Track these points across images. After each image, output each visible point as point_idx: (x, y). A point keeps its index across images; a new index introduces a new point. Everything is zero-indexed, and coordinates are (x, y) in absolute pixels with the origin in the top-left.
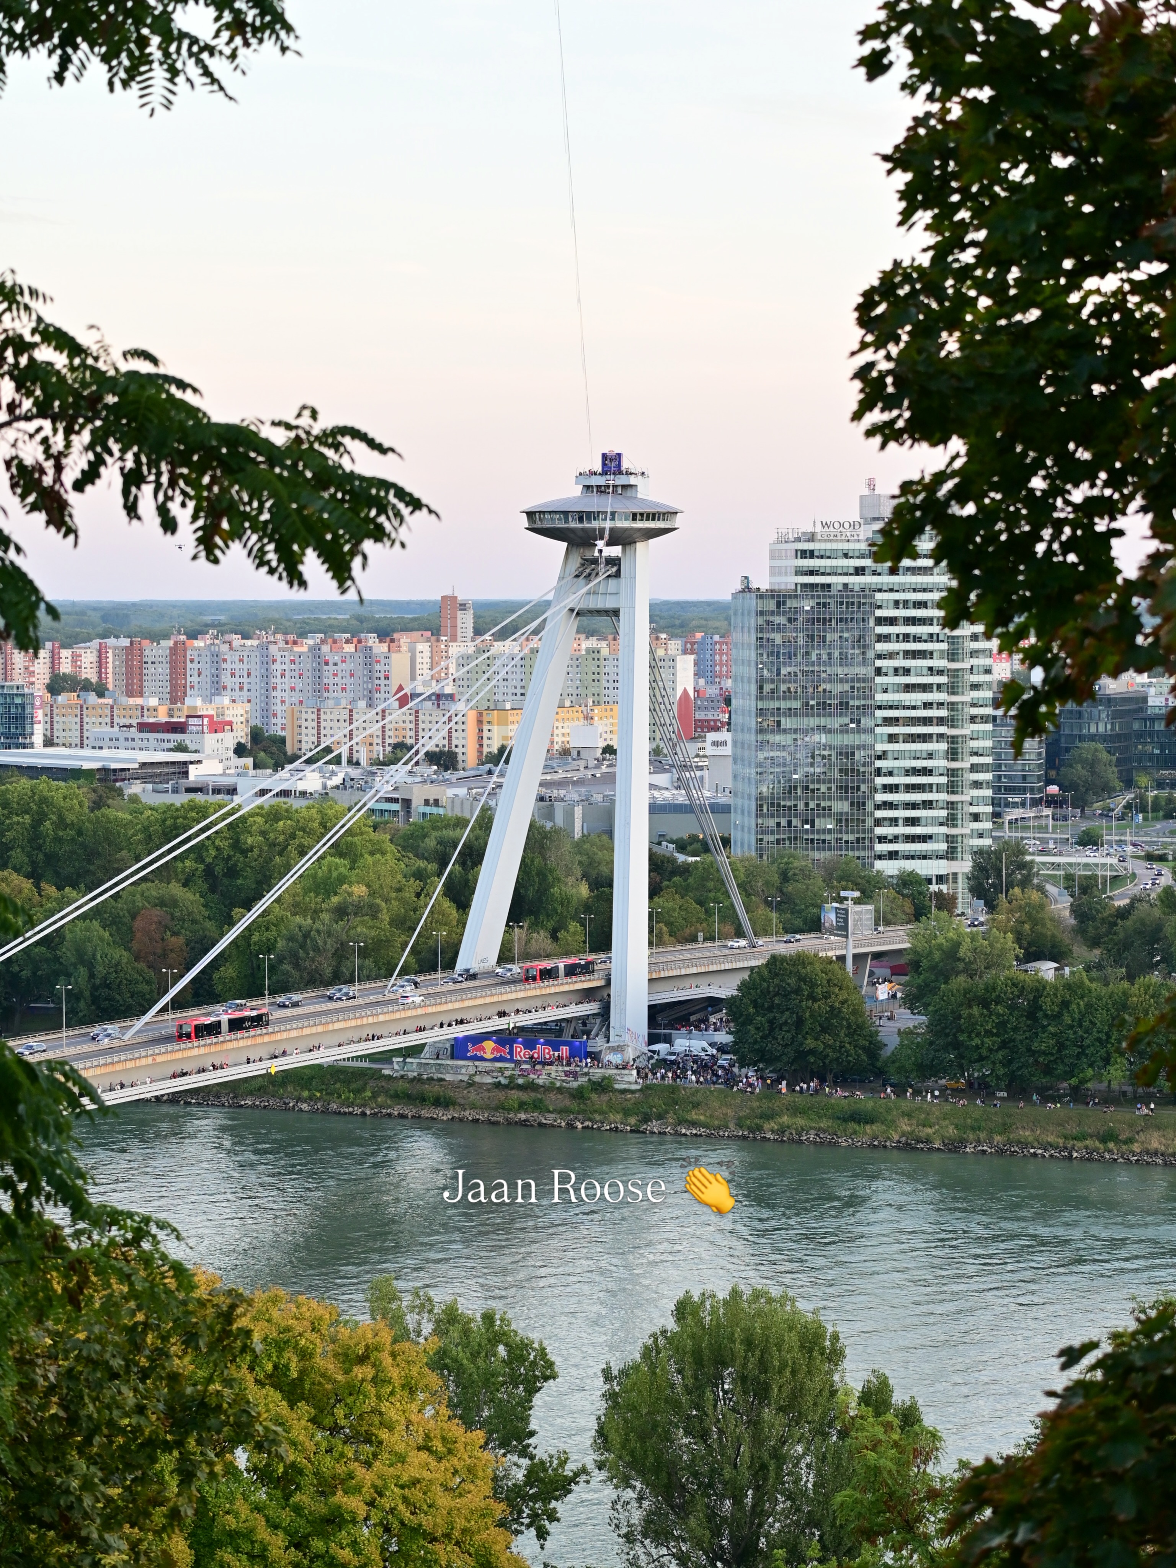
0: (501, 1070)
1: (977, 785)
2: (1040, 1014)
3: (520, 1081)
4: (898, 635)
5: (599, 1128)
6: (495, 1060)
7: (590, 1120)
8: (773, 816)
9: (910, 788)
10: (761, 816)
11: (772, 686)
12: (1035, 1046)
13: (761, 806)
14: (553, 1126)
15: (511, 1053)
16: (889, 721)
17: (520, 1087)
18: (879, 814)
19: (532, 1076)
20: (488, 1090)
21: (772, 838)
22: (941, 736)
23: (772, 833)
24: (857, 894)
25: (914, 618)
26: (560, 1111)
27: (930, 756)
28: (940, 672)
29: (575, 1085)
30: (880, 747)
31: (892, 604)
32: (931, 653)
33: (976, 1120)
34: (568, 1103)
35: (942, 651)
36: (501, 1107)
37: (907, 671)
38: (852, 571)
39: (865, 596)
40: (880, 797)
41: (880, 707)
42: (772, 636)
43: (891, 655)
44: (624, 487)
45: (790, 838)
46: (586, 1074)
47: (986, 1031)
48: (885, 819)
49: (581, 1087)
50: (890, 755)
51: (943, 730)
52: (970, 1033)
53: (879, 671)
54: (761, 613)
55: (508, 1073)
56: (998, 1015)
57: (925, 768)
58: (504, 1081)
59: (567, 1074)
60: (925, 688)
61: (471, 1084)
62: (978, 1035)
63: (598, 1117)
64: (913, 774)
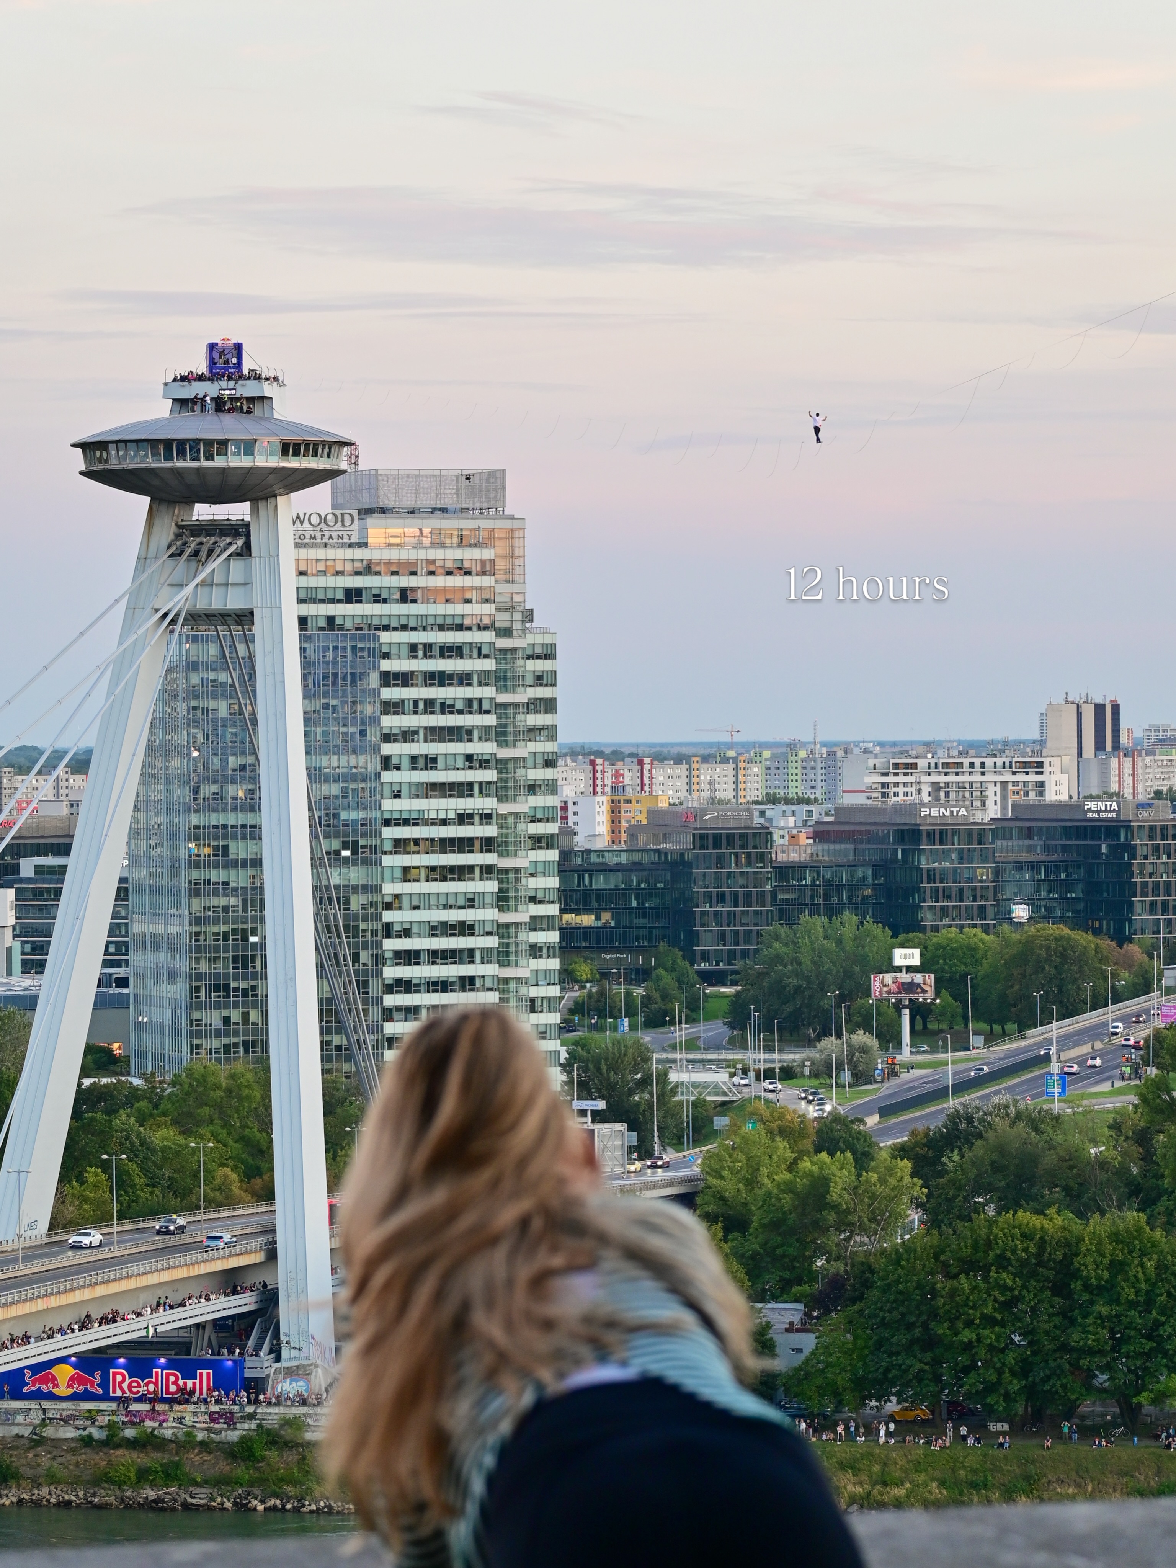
0: (91, 1416)
1: (535, 951)
2: (1077, 1285)
3: (130, 1433)
4: (416, 703)
5: (296, 1510)
6: (74, 1397)
7: (276, 1496)
8: (218, 1006)
9: (437, 956)
10: (199, 1006)
11: (214, 788)
12: (1075, 1337)
13: (198, 989)
14: (209, 1508)
15: (104, 1384)
16: (400, 845)
17: (133, 1444)
18: (390, 1000)
19: (149, 1424)
20: (72, 1451)
21: (216, 1043)
22: (487, 870)
23: (218, 1034)
24: (601, 1105)
25: (442, 674)
26: (220, 1482)
27: (471, 902)
28: (484, 764)
29: (233, 1436)
30: (389, 889)
31: (405, 651)
32: (469, 732)
33: (975, 1471)
34: (224, 1467)
35: (487, 729)
36: (101, 1479)
37: (431, 762)
38: (340, 595)
39: (363, 638)
40: (391, 972)
41: (387, 823)
42: (212, 704)
43: (407, 736)
44: (250, 400)
45: (245, 1044)
46: (251, 1417)
47: (984, 1317)
48: (399, 1009)
49: (243, 1440)
50: (406, 902)
51: (489, 858)
52: (953, 1321)
53: (386, 763)
54: (194, 666)
55: (103, 1420)
56: (1004, 1288)
57: (462, 923)
58: (96, 1434)
59: (213, 1418)
60: (464, 789)
61: (38, 1441)
62: (969, 1324)
63: (290, 1490)
64: (445, 934)
